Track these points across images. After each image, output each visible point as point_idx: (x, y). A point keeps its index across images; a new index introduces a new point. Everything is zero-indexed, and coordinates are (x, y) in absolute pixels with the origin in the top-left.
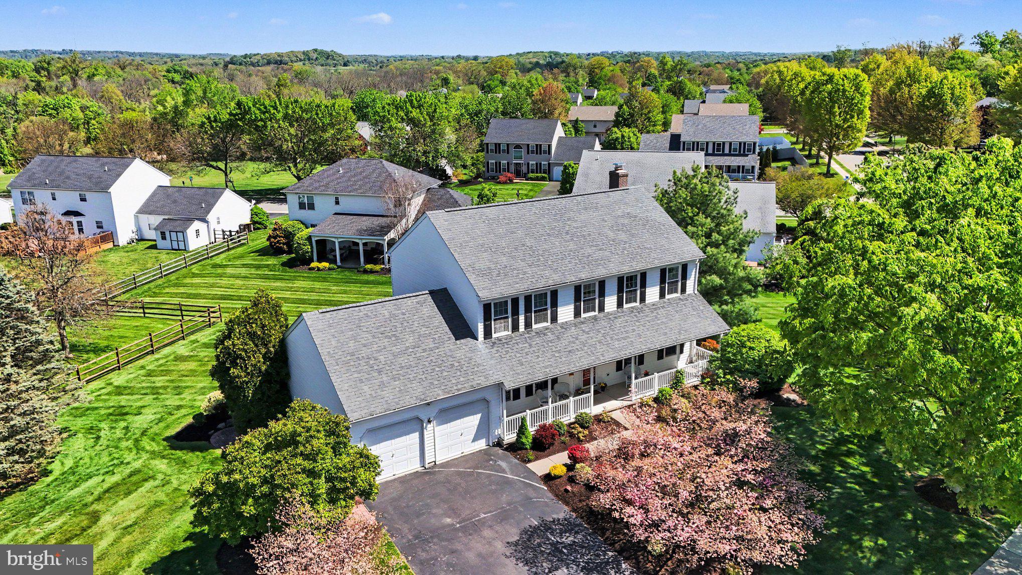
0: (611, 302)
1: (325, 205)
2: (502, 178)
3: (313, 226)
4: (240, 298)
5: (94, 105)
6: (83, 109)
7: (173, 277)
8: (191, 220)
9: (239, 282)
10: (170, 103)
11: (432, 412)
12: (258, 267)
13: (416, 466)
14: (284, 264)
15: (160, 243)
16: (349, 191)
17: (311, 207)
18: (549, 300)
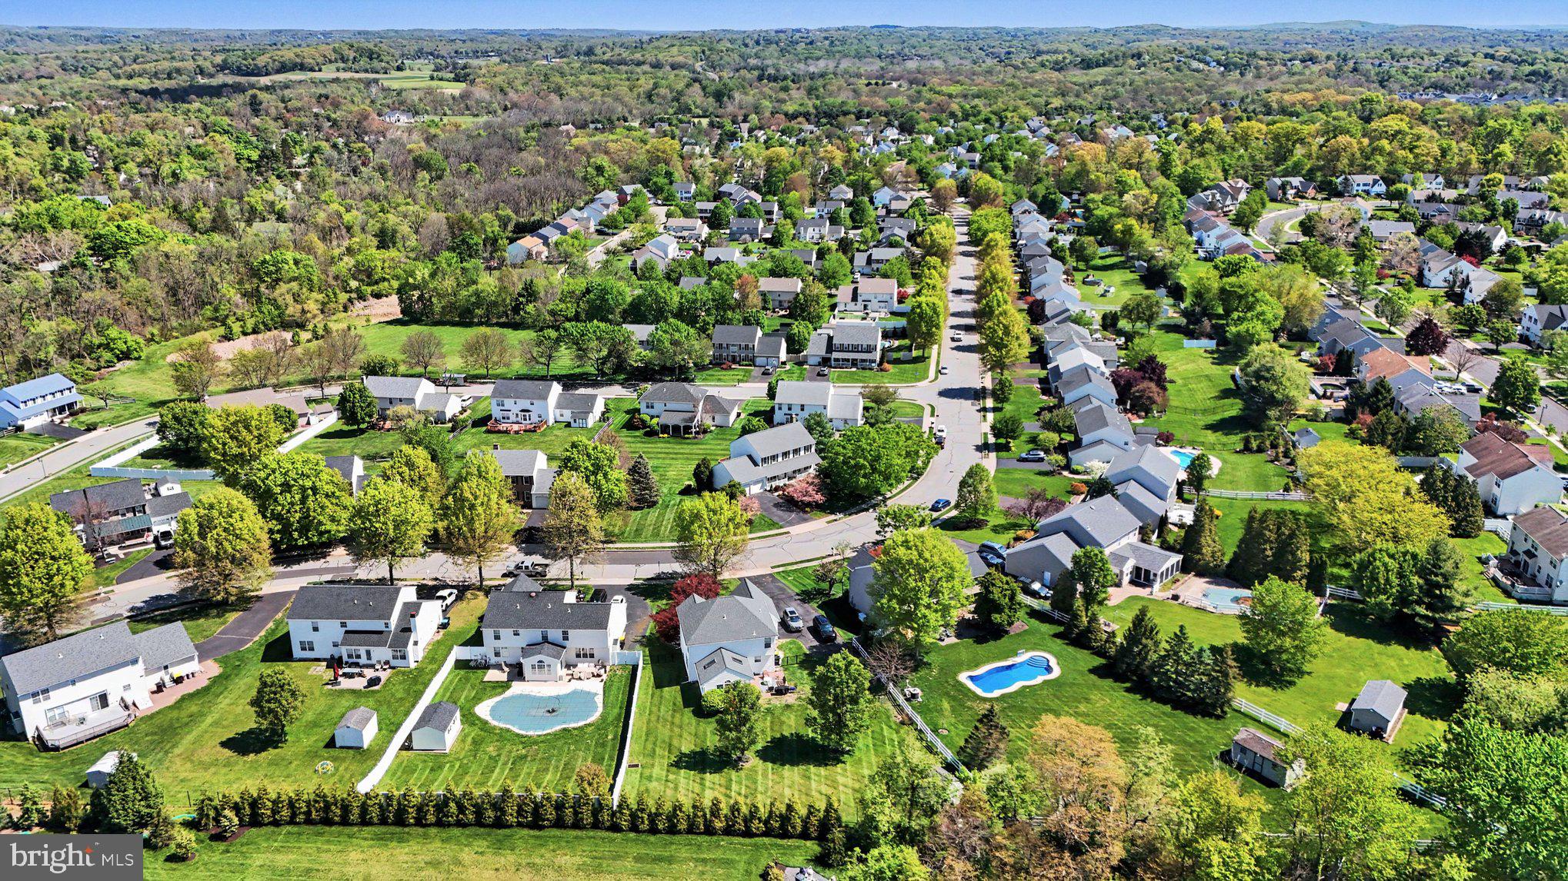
2: (724, 366)
17: (653, 407)
18: (774, 457)
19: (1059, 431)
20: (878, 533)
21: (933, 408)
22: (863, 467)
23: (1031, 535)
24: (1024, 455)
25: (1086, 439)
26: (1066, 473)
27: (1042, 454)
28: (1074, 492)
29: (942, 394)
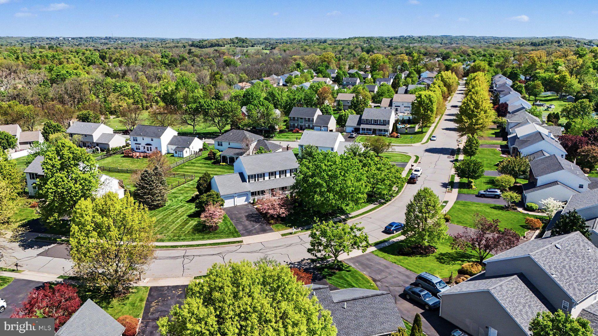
0: (278, 176)
1: (225, 145)
2: (294, 131)
3: (222, 151)
4: (199, 173)
5: (137, 85)
6: (132, 87)
7: (180, 166)
8: (185, 148)
9: (199, 168)
10: (170, 89)
11: (236, 195)
12: (205, 164)
13: (233, 205)
14: (212, 163)
15: (175, 155)
16: (233, 140)
17: (222, 145)
18: (263, 175)
19: (516, 176)
20: (309, 251)
21: (417, 158)
22: (320, 185)
23: (478, 270)
24: (482, 192)
25: (541, 180)
26: (520, 210)
27: (499, 192)
28: (529, 226)
29: (428, 151)
